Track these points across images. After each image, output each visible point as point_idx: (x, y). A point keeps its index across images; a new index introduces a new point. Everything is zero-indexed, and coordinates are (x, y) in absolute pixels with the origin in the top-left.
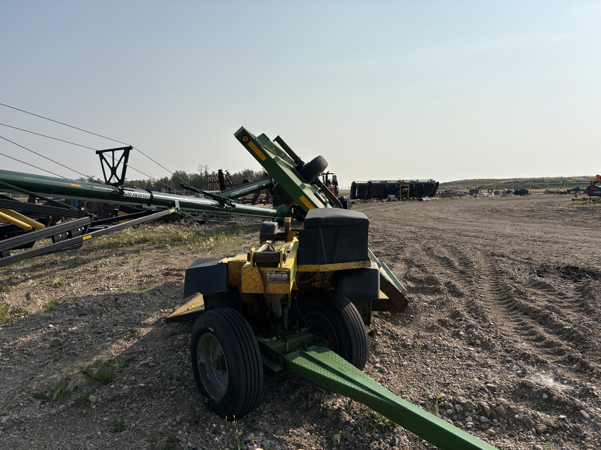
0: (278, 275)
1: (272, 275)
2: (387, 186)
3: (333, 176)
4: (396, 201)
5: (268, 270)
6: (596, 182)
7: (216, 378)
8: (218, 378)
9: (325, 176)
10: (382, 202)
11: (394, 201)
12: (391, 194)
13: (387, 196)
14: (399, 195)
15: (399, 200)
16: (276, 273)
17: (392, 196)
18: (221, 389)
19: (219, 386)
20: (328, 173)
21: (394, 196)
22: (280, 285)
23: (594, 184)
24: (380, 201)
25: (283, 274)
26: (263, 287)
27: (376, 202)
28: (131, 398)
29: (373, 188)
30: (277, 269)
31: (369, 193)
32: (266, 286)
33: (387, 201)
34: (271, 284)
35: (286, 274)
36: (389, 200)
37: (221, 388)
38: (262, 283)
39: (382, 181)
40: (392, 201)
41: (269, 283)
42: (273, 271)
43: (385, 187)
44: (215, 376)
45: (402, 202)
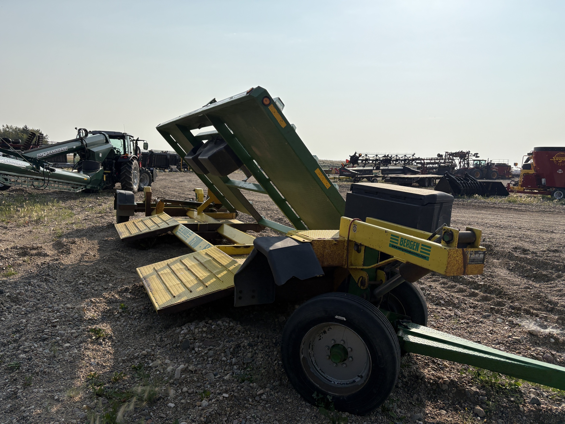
0: (477, 255)
1: (472, 256)
2: (168, 157)
3: (144, 143)
4: (178, 172)
5: (470, 250)
6: (346, 165)
7: (320, 371)
8: (322, 372)
9: (135, 142)
10: (165, 172)
11: (176, 171)
12: (172, 165)
13: (169, 167)
14: (180, 166)
15: (181, 171)
16: (475, 254)
17: (174, 167)
18: (333, 382)
19: (328, 380)
20: (138, 140)
21: (176, 167)
22: (476, 265)
23: (344, 167)
24: (162, 171)
25: (480, 254)
26: (463, 268)
27: (159, 172)
28: (226, 415)
29: (155, 158)
30: (476, 250)
31: (151, 162)
32: (466, 268)
33: (170, 171)
34: (470, 265)
35: (483, 254)
36: (171, 171)
37: (331, 381)
38: (463, 264)
39: (162, 152)
40: (174, 171)
41: (469, 264)
42: (473, 252)
43: (167, 157)
44: (318, 369)
45: (184, 173)
